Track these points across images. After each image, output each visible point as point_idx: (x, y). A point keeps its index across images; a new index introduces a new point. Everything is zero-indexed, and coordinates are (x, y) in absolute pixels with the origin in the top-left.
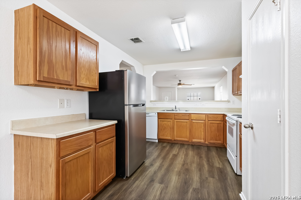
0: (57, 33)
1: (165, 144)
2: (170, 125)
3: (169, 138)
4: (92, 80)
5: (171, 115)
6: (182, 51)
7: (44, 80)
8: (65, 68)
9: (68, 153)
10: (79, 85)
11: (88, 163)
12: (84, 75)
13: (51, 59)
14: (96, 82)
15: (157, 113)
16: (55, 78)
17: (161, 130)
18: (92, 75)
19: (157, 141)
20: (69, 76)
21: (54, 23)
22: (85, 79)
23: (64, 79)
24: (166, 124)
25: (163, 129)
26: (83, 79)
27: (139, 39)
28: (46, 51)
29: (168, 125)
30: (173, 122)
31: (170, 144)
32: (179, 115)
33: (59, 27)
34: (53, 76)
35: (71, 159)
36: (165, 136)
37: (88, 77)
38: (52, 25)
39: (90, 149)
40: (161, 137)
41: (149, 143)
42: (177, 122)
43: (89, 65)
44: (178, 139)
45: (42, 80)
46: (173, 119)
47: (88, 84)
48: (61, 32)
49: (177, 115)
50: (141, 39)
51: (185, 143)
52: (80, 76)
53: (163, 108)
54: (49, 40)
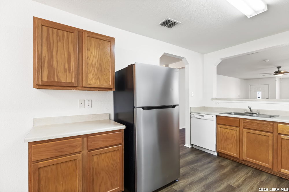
0: (58, 38)
1: (225, 163)
2: (235, 135)
3: (235, 155)
4: (105, 79)
5: (238, 120)
6: (248, 17)
7: (43, 84)
8: (67, 71)
9: (43, 158)
10: (85, 86)
11: (75, 171)
12: (93, 75)
13: (52, 64)
14: (110, 82)
15: (215, 117)
16: (56, 81)
17: (222, 140)
18: (104, 74)
19: (216, 154)
20: (73, 78)
21: (54, 29)
22: (94, 79)
23: (66, 82)
24: (229, 133)
25: (225, 139)
26: (91, 80)
27: (170, 21)
28: (45, 57)
29: (233, 135)
30: (241, 132)
31: (235, 165)
32: (251, 122)
33: (61, 32)
34: (54, 79)
35: (47, 164)
36: (228, 149)
37: (98, 77)
38: (52, 31)
39: (77, 156)
40: (221, 150)
41: (204, 154)
42: (249, 134)
43: (100, 64)
44: (250, 160)
45: (40, 84)
46: (241, 127)
47: (99, 83)
48: (63, 36)
49: (247, 122)
50: (173, 20)
51: (264, 170)
52: (87, 77)
53: (230, 108)
54: (49, 47)
